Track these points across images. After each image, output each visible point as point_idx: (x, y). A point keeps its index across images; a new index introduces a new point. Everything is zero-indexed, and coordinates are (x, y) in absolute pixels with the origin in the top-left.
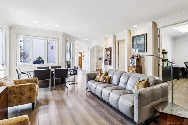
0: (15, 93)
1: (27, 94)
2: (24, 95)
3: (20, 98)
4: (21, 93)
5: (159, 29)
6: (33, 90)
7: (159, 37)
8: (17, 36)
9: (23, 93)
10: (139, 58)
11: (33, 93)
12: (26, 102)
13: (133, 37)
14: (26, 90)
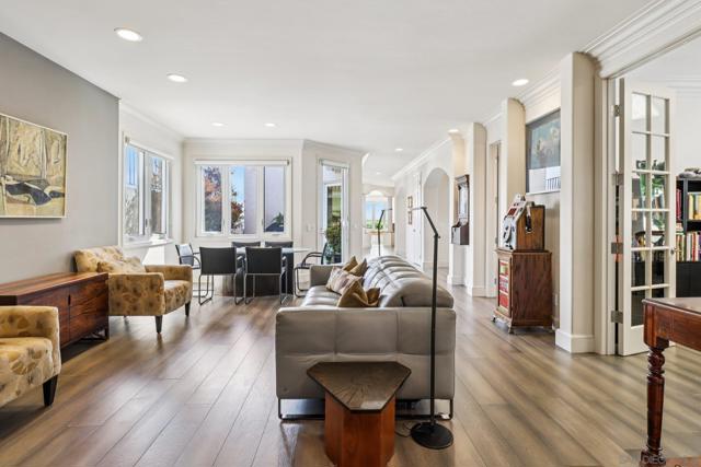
0: (126, 290)
1: (146, 295)
2: (139, 295)
3: (135, 300)
4: (135, 291)
5: (617, 81)
6: (156, 288)
7: (618, 118)
8: (197, 163)
9: (139, 291)
10: (529, 214)
11: (156, 295)
12: (143, 311)
13: (529, 127)
14: (144, 286)
